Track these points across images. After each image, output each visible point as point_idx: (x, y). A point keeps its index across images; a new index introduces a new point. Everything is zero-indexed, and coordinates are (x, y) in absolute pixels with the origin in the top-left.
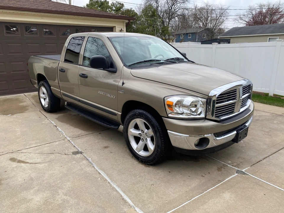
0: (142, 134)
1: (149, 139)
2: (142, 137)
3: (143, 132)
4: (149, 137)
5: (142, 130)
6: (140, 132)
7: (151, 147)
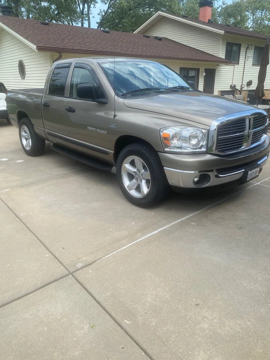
0: (138, 173)
1: (144, 182)
2: (136, 176)
3: (140, 172)
4: (144, 179)
5: (138, 170)
6: (135, 170)
7: (145, 190)
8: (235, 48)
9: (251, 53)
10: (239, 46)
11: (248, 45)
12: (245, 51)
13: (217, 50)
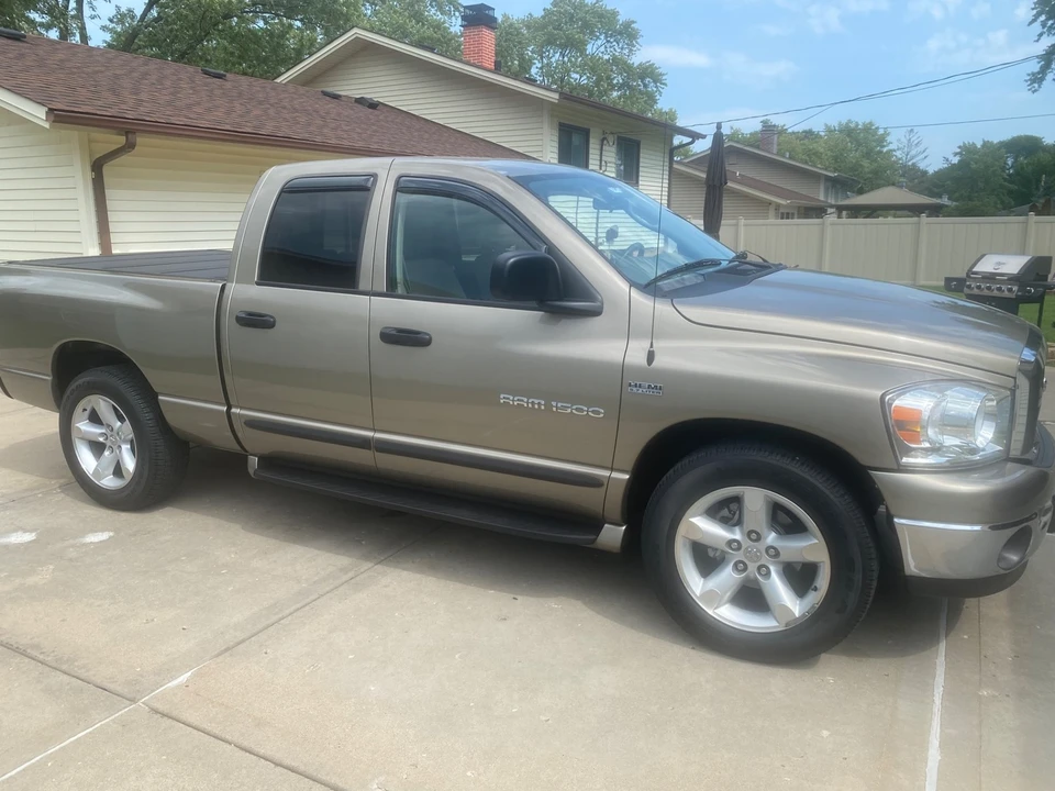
0: (746, 542)
6: (737, 535)
8: (576, 140)
9: (611, 154)
10: (586, 133)
11: (604, 133)
12: (598, 147)
13: (540, 143)
